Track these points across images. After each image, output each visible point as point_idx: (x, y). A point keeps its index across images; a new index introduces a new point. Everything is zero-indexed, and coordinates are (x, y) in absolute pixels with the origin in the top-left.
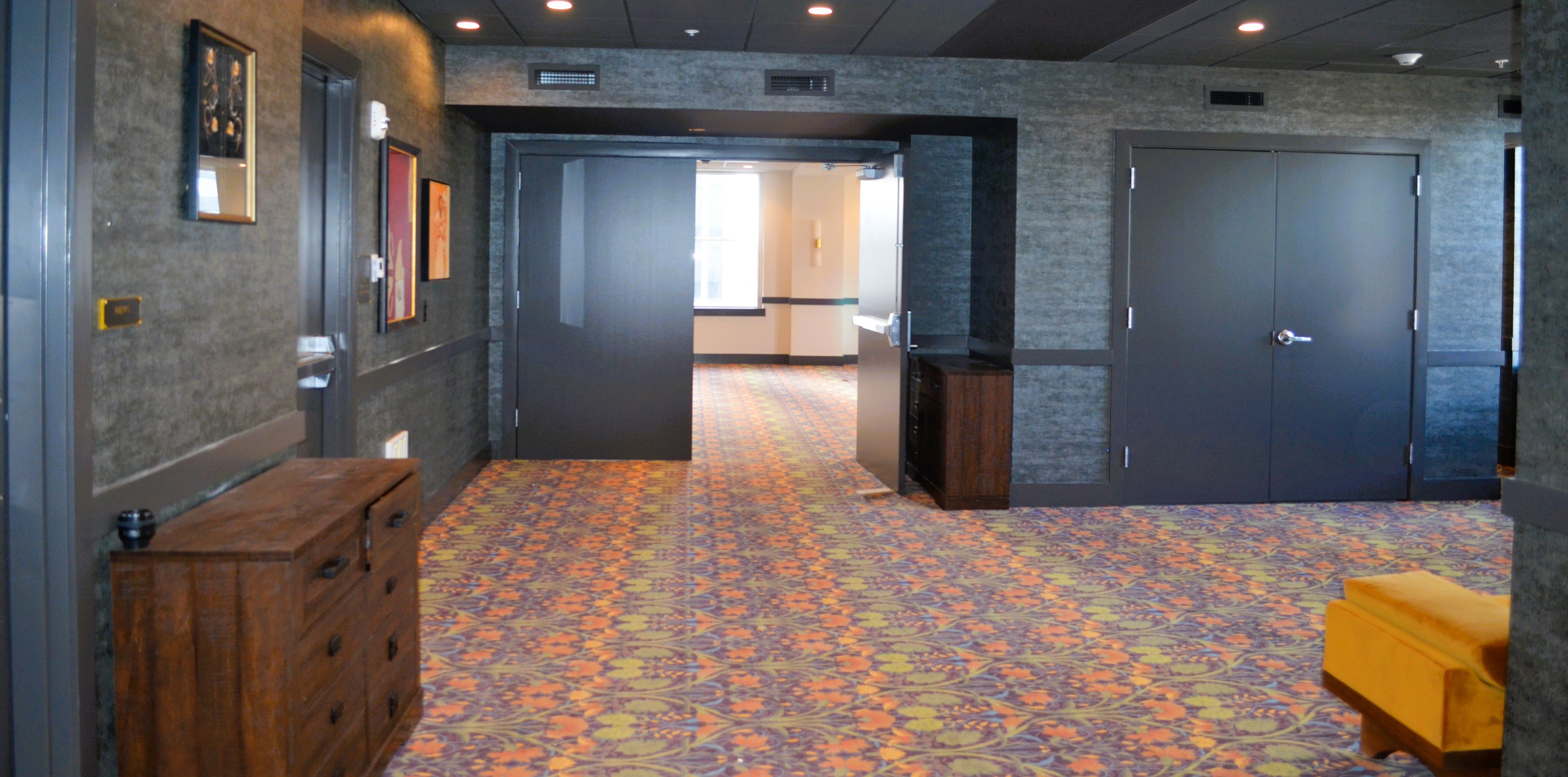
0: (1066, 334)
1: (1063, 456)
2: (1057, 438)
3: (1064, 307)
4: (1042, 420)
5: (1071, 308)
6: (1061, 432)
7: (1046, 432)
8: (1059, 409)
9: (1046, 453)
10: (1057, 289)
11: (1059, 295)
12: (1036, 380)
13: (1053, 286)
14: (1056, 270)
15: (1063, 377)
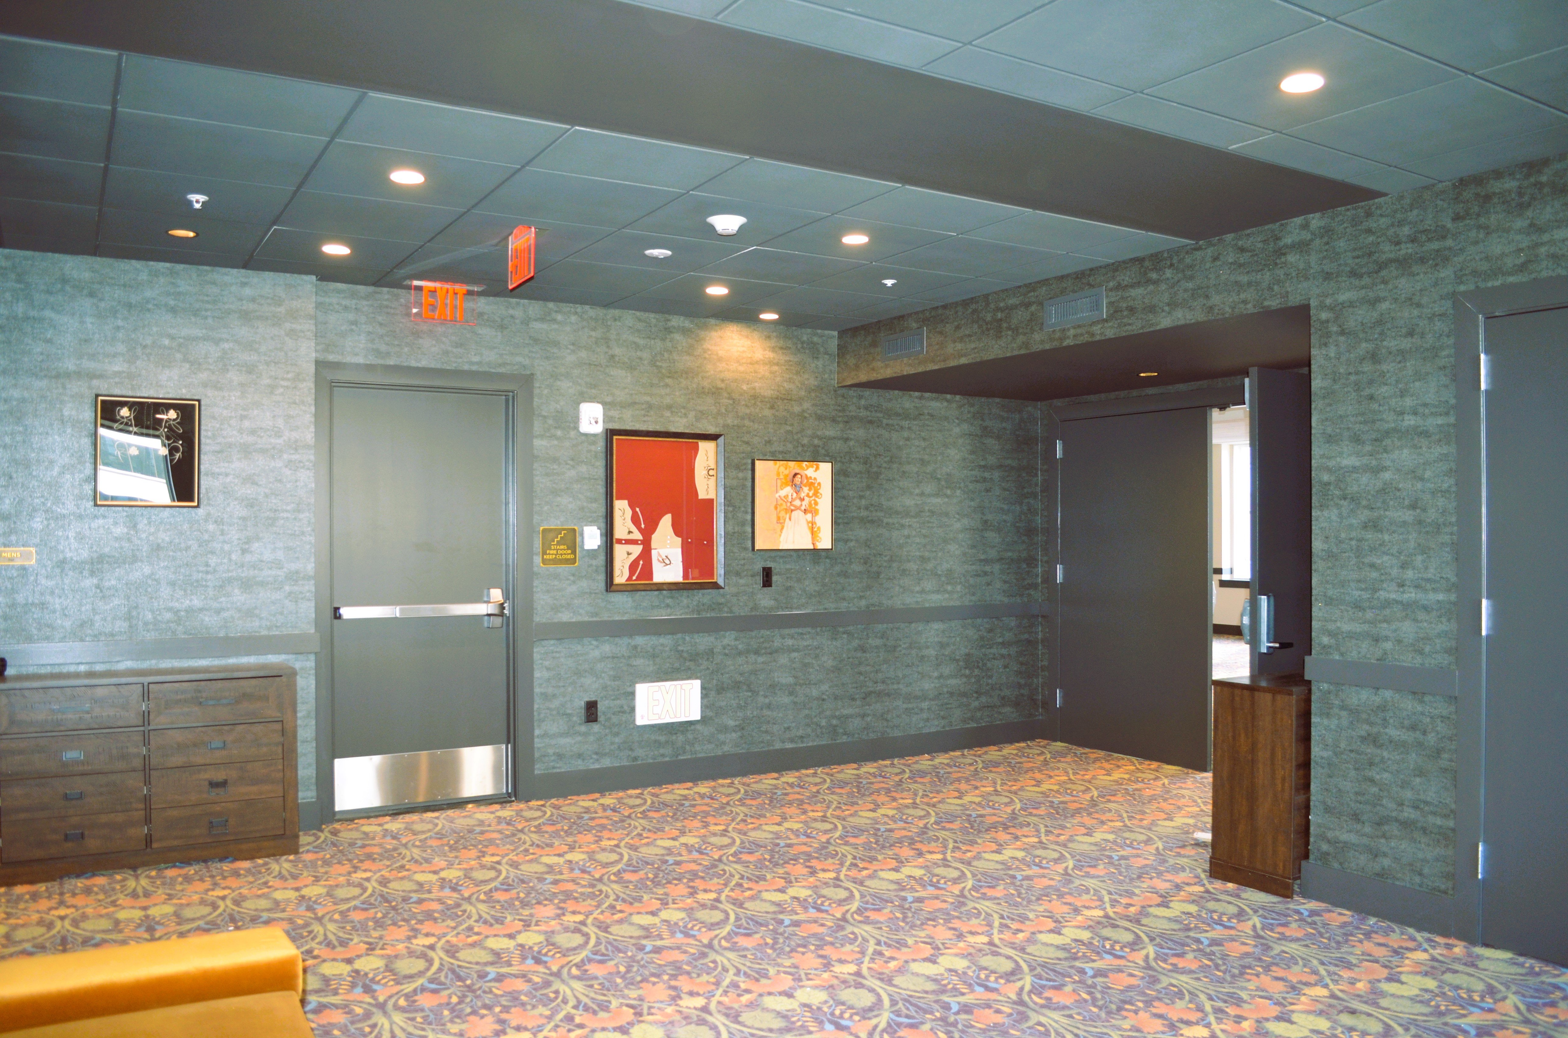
0: (1387, 638)
1: (1384, 836)
2: (1374, 806)
3: (1382, 594)
4: (1353, 773)
5: (1393, 596)
6: (1380, 798)
7: (1357, 793)
8: (1377, 760)
9: (1359, 827)
10: (1372, 566)
11: (1374, 575)
12: (1343, 708)
13: (1366, 561)
14: (1369, 535)
15: (1383, 708)
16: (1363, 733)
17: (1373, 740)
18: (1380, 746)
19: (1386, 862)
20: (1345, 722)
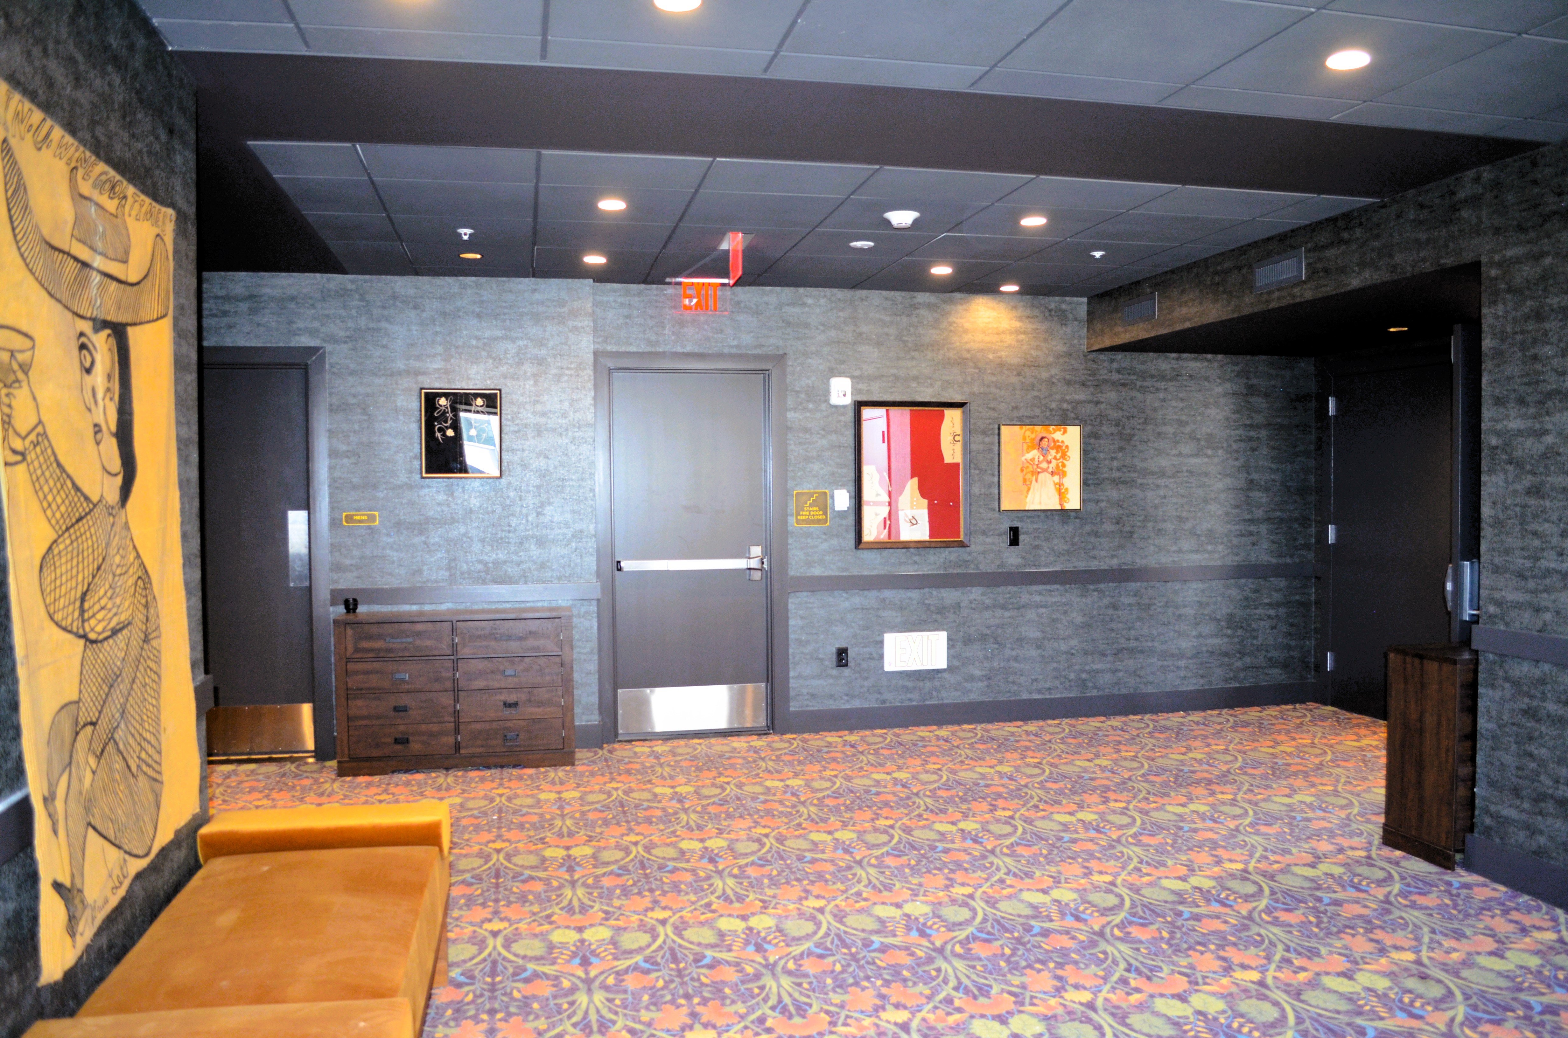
0: (1547, 609)
1: (1540, 813)
2: (1533, 781)
3: (1543, 563)
4: (1514, 747)
5: (1553, 565)
6: (1538, 774)
7: (1518, 768)
8: (1536, 734)
9: (1518, 802)
10: (1535, 533)
11: (1536, 543)
12: (1507, 679)
13: (1529, 528)
14: (1532, 501)
15: (1542, 681)
16: (1524, 707)
17: (1531, 713)
18: (1539, 721)
19: (1542, 840)
20: (1508, 695)
